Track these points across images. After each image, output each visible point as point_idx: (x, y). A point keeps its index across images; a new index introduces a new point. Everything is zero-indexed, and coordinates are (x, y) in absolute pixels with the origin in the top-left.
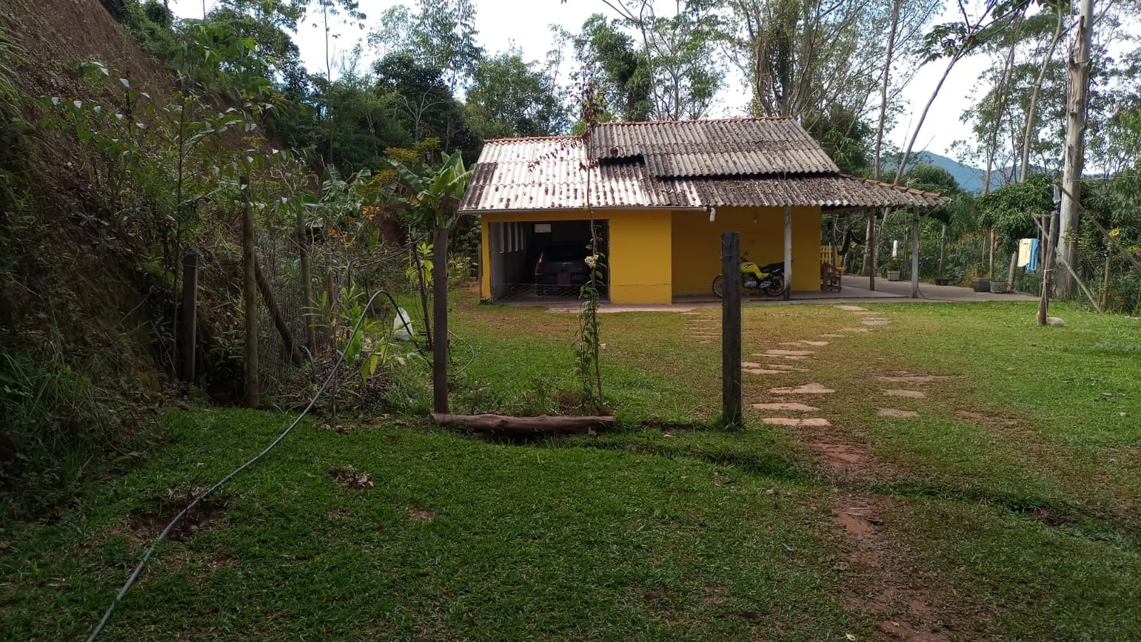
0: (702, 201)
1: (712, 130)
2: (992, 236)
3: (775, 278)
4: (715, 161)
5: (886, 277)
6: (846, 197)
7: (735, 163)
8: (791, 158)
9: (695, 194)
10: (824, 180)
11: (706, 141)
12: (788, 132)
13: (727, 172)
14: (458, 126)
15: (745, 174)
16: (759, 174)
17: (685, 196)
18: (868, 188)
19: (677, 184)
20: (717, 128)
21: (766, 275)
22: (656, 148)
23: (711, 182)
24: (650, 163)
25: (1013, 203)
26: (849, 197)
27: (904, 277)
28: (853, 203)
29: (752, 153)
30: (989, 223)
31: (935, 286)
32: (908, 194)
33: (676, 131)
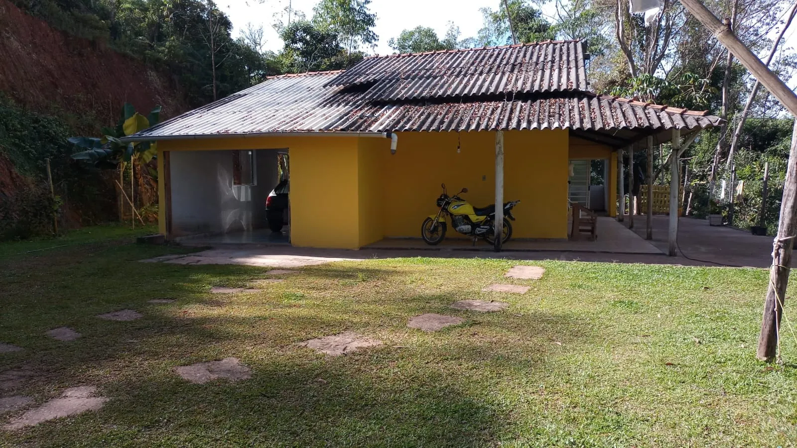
0: (388, 125)
4: (448, 83)
7: (467, 85)
9: (391, 118)
11: (462, 66)
13: (447, 94)
17: (375, 121)
19: (385, 108)
21: (481, 218)
32: (663, 114)
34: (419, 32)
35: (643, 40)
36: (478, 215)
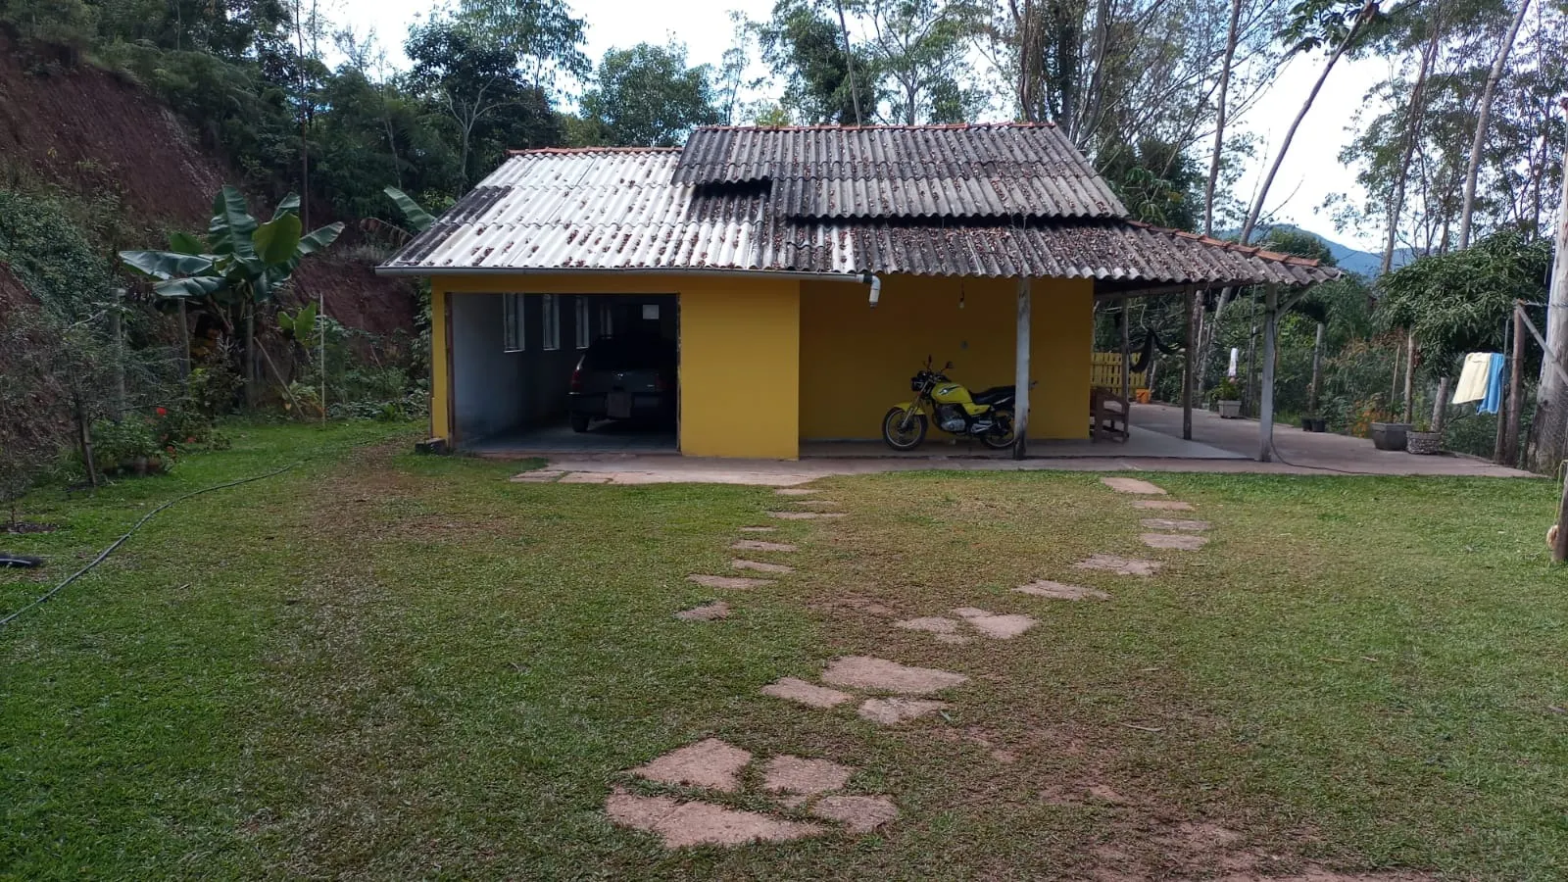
0: (857, 262)
1: (910, 143)
2: (1410, 345)
3: (1000, 414)
4: (900, 194)
5: (1218, 410)
6: (1136, 264)
7: (936, 197)
8: (1042, 190)
9: (848, 251)
10: (1097, 232)
11: (893, 157)
12: (1045, 149)
13: (917, 211)
15: (949, 216)
16: (977, 216)
17: (828, 253)
18: (1180, 248)
19: (819, 230)
20: (920, 139)
21: (983, 408)
22: (801, 168)
23: (886, 232)
24: (779, 194)
25: (1452, 285)
26: (1143, 263)
27: (1249, 411)
28: (1149, 275)
29: (972, 181)
30: (1405, 321)
31: (1300, 432)
32: (1255, 260)
33: (845, 143)
34: (643, 56)
35: (1058, 105)
36: (976, 403)
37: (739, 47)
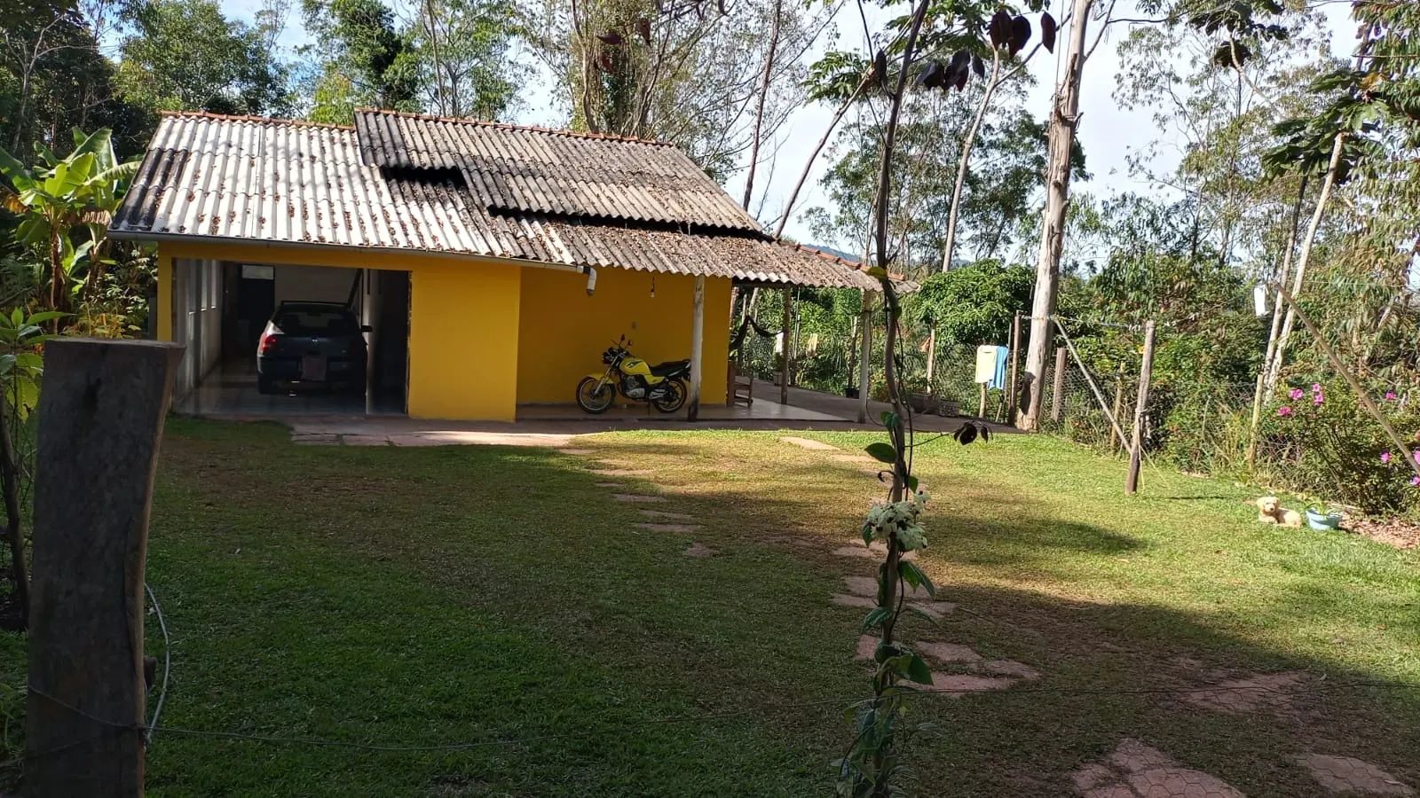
0: (572, 255)
1: (562, 147)
3: (673, 384)
4: (579, 194)
6: (782, 271)
7: (611, 200)
8: (691, 202)
9: (559, 243)
10: (746, 241)
11: (556, 161)
13: (601, 213)
14: (103, 92)
15: (630, 219)
16: (650, 221)
17: (543, 245)
19: (524, 222)
20: (568, 144)
21: (660, 379)
22: (479, 161)
23: (579, 227)
24: (474, 185)
26: (786, 271)
28: (795, 281)
29: (631, 188)
36: (654, 375)
37: (273, 8)
